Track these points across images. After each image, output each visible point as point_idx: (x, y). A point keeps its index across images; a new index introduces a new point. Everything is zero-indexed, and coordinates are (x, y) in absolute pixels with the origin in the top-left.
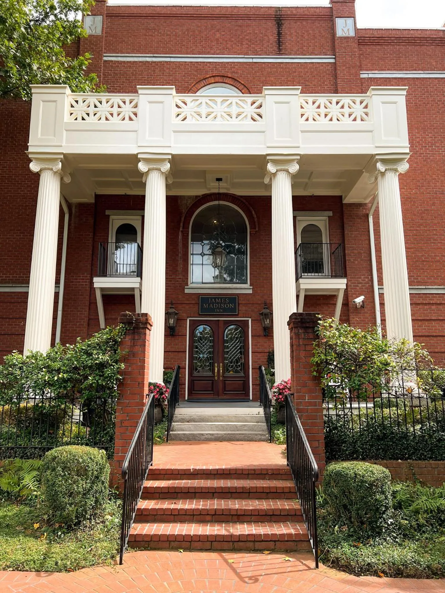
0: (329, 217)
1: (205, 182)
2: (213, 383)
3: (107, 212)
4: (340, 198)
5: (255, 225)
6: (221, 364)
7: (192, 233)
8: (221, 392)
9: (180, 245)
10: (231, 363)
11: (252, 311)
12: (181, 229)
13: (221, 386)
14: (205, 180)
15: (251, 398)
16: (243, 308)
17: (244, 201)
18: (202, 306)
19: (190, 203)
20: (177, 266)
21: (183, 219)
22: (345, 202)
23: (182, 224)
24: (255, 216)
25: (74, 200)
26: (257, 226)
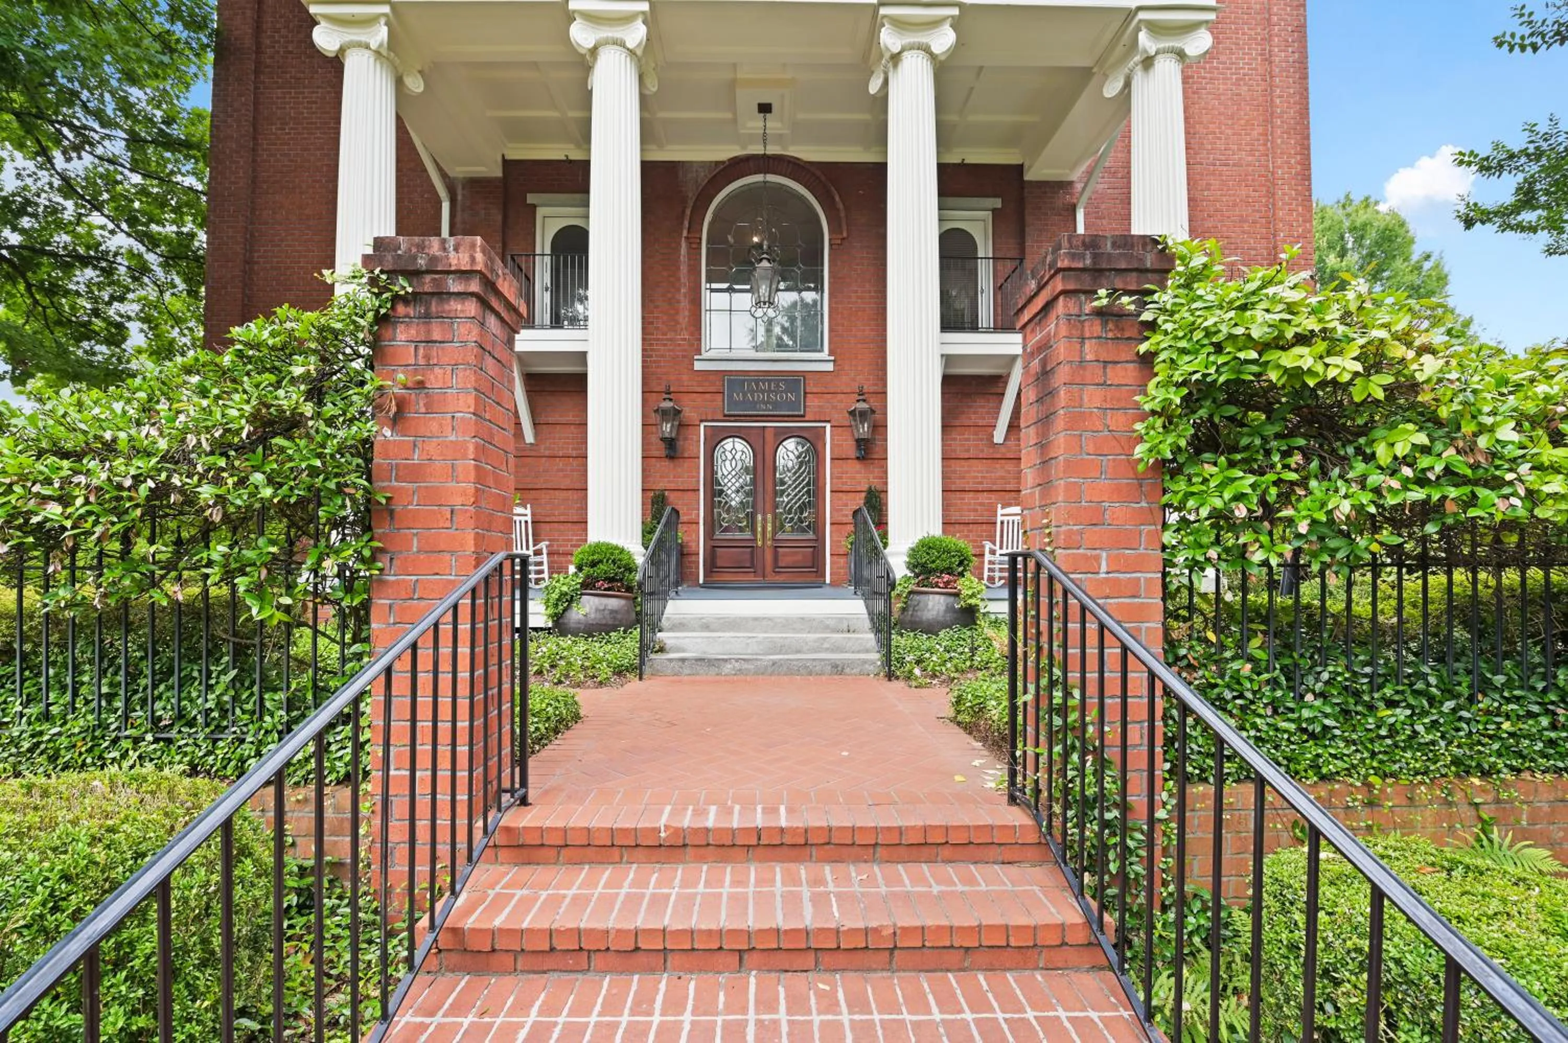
0: (994, 211)
1: (735, 121)
2: (752, 553)
3: (531, 198)
4: (1019, 169)
5: (840, 226)
6: (769, 516)
7: (708, 242)
8: (769, 568)
9: (684, 269)
10: (789, 512)
11: (834, 407)
12: (685, 233)
13: (769, 557)
14: (735, 114)
15: (828, 581)
16: (812, 402)
17: (818, 173)
18: (730, 397)
19: (703, 177)
20: (677, 312)
21: (688, 212)
22: (1028, 177)
23: (686, 223)
24: (841, 206)
25: (458, 169)
26: (844, 227)
